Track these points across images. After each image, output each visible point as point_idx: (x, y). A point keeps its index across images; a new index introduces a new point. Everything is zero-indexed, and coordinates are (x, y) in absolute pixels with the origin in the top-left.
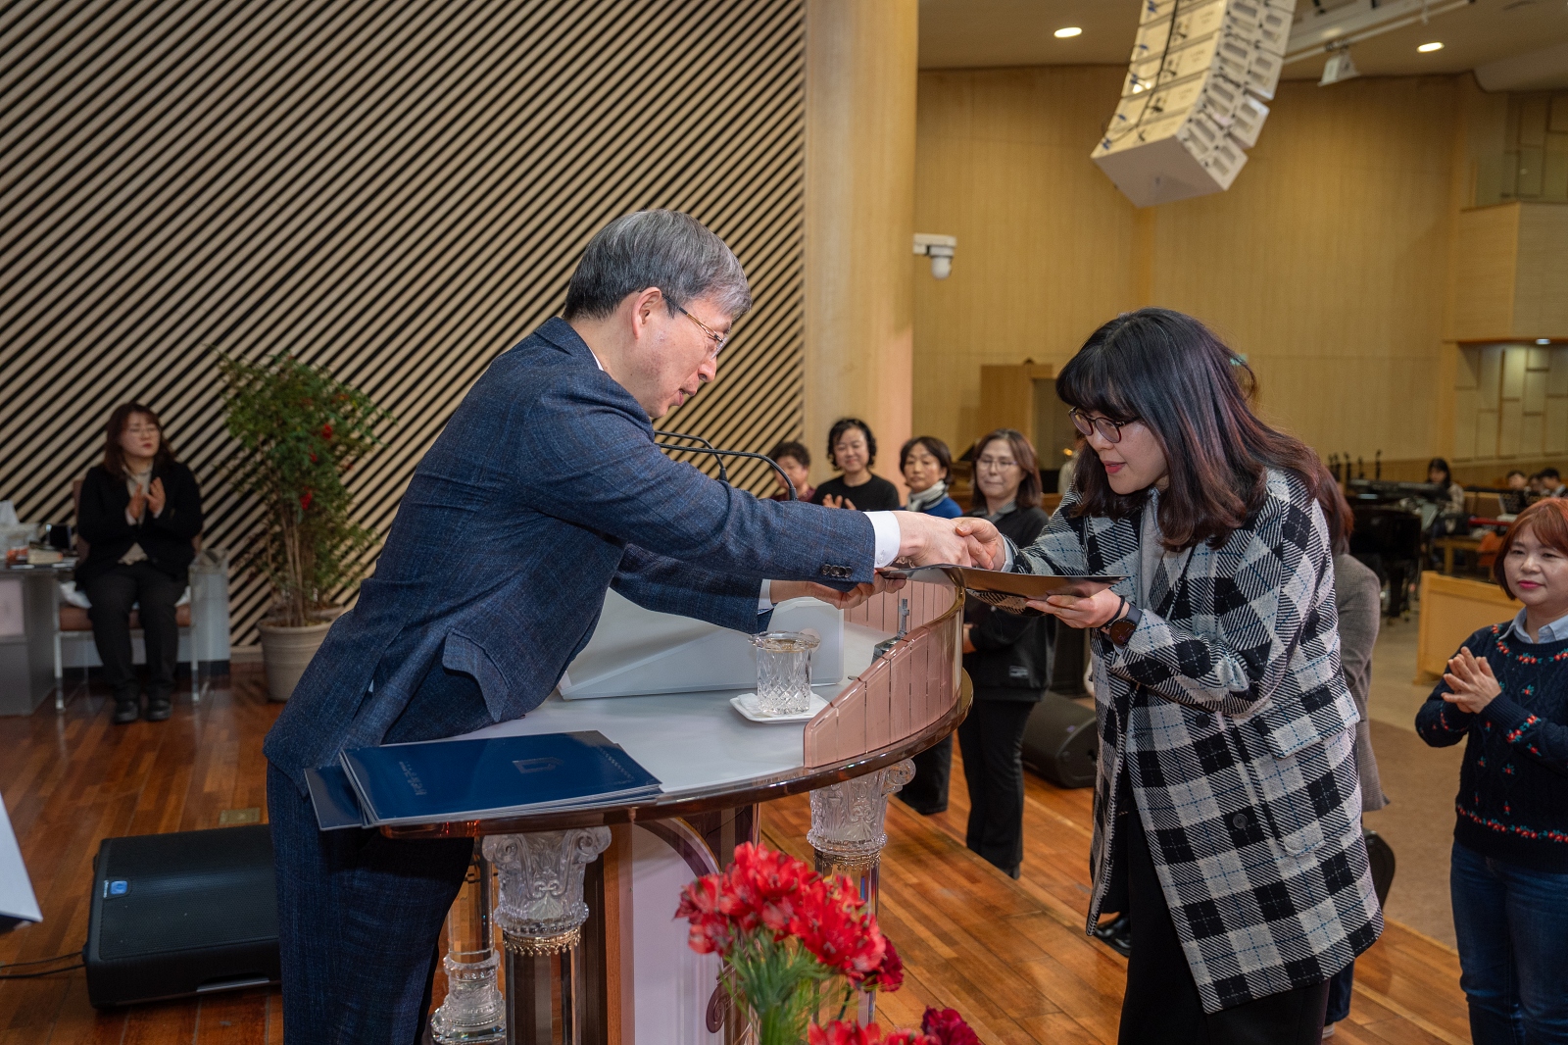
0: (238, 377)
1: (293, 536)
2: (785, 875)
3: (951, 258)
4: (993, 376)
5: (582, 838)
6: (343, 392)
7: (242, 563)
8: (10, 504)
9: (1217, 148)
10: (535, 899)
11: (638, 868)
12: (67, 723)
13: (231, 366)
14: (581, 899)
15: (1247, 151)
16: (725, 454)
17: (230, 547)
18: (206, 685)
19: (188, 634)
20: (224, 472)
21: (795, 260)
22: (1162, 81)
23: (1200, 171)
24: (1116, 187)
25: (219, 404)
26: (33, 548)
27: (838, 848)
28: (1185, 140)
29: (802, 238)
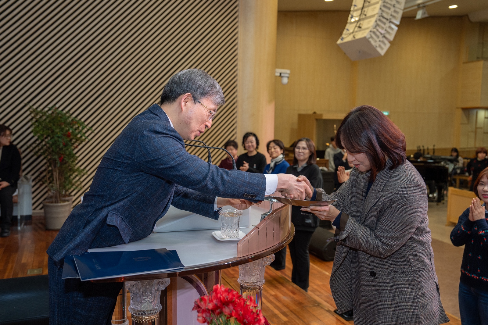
0: (37, 114)
1: (56, 171)
2: (230, 296)
3: (288, 77)
4: (302, 118)
5: (160, 281)
6: (75, 121)
7: (37, 180)
9: (380, 41)
10: (143, 303)
11: (178, 291)
14: (159, 303)
15: (390, 42)
16: (211, 148)
17: (33, 175)
18: (23, 224)
19: (17, 206)
20: (31, 148)
21: (234, 77)
22: (361, 17)
23: (374, 49)
24: (345, 54)
25: (29, 124)
27: (248, 284)
28: (369, 38)
29: (237, 70)
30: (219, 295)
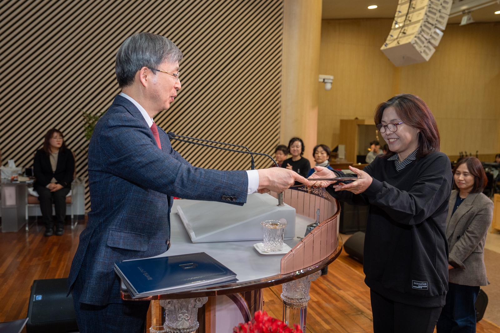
0: (90, 120)
3: (331, 83)
4: (344, 123)
5: (197, 300)
8: (13, 161)
9: (425, 46)
10: (179, 321)
11: (218, 307)
12: (29, 235)
13: (87, 116)
14: (196, 319)
15: (435, 47)
16: (253, 154)
17: (86, 177)
18: (76, 224)
19: (70, 206)
20: (84, 151)
21: (278, 83)
22: (406, 23)
23: (418, 54)
24: (389, 60)
25: (83, 129)
26: (20, 176)
27: (292, 301)
28: (414, 44)
29: (281, 76)
30: (261, 325)
